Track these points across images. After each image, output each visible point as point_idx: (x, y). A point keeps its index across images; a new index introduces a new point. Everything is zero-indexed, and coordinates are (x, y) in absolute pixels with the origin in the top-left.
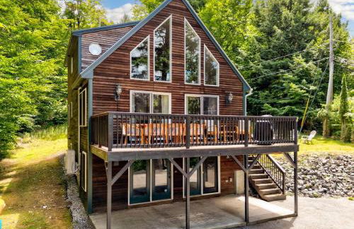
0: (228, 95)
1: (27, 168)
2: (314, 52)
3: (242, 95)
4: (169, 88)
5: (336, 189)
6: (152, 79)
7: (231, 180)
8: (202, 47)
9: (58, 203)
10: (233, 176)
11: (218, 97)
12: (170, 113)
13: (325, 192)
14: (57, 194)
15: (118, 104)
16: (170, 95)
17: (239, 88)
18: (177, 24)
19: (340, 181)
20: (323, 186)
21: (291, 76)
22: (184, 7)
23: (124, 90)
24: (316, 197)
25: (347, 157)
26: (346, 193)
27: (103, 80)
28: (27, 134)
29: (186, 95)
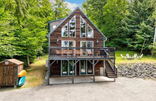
0: (96, 40)
1: (37, 67)
2: (151, 20)
3: (103, 41)
4: (75, 39)
5: (140, 75)
6: (69, 36)
7: (98, 70)
8: (87, 25)
9: (43, 75)
10: (99, 69)
11: (93, 42)
12: (75, 47)
13: (136, 76)
14: (43, 73)
15: (58, 45)
16: (75, 41)
17: (101, 38)
18: (78, 18)
19: (144, 73)
20: (135, 74)
21: (139, 32)
22: (80, 12)
23: (59, 40)
24: (131, 78)
25: (150, 64)
26: (144, 77)
27: (53, 37)
28: (41, 56)
29: (81, 41)
